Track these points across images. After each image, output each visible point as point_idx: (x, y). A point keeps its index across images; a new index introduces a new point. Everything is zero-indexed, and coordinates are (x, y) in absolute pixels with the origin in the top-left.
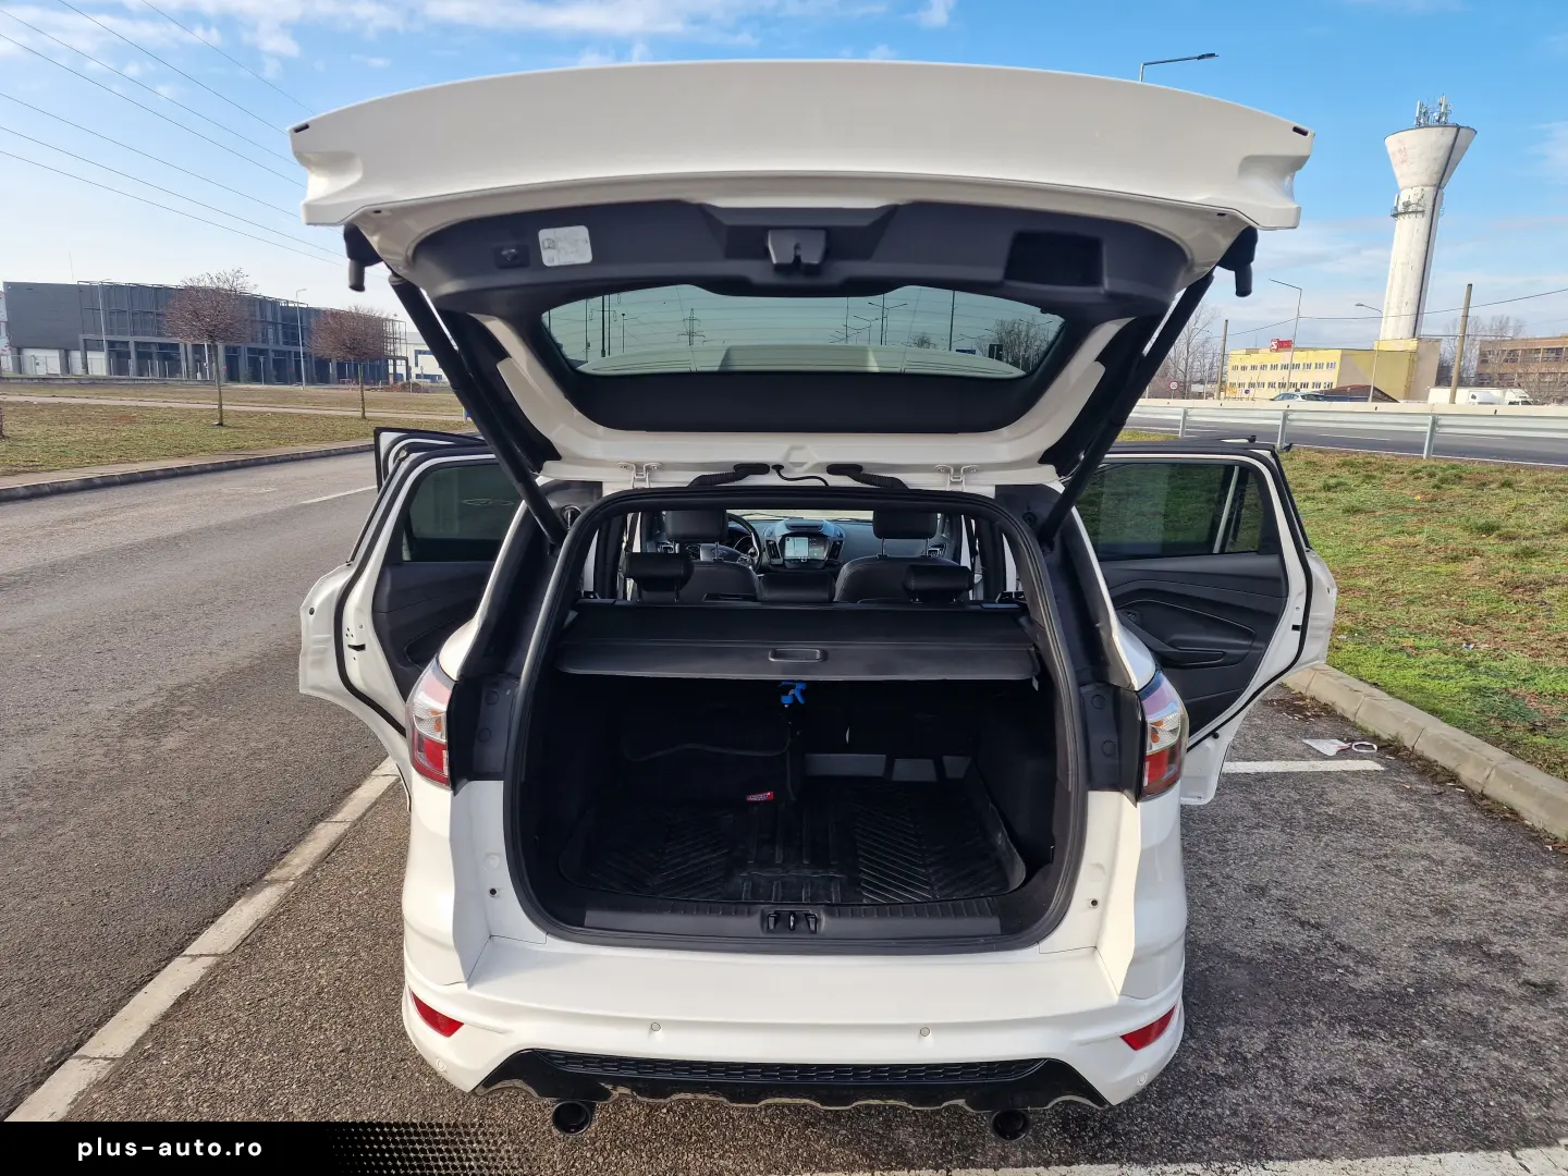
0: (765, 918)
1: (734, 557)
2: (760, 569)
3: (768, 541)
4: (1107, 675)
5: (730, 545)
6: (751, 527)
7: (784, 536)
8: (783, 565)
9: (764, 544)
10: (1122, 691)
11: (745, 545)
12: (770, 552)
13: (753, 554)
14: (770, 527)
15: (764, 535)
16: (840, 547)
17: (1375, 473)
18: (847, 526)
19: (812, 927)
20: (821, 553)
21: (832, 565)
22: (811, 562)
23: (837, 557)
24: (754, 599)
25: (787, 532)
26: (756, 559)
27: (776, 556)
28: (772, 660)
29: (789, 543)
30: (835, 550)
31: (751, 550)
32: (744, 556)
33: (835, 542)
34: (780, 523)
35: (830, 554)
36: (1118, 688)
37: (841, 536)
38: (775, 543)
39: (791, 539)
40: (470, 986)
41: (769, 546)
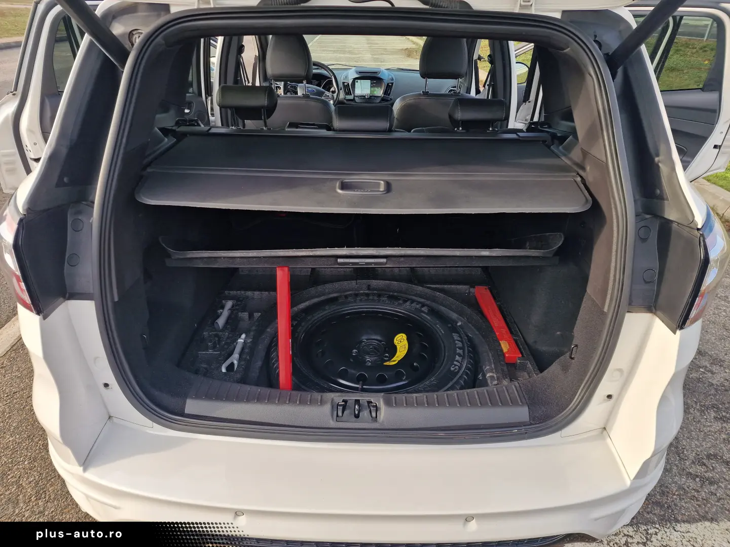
0: (335, 407)
1: (320, 94)
2: (338, 103)
3: (344, 83)
4: (662, 209)
5: (319, 85)
6: (333, 74)
7: (355, 79)
8: (353, 100)
9: (341, 85)
10: (674, 225)
11: (328, 86)
12: (345, 91)
13: (333, 92)
14: (345, 73)
15: (341, 79)
16: (391, 86)
17: (681, 48)
18: (397, 73)
19: (374, 414)
20: (379, 92)
21: (387, 100)
22: (372, 98)
23: (389, 95)
24: (329, 128)
25: (357, 76)
26: (335, 95)
27: (348, 93)
28: (340, 191)
29: (358, 84)
30: (389, 88)
31: (332, 89)
32: (327, 93)
33: (388, 84)
34: (351, 70)
35: (386, 93)
36: (669, 222)
37: (392, 79)
38: (348, 84)
39: (359, 81)
40: (85, 470)
41: (344, 86)
